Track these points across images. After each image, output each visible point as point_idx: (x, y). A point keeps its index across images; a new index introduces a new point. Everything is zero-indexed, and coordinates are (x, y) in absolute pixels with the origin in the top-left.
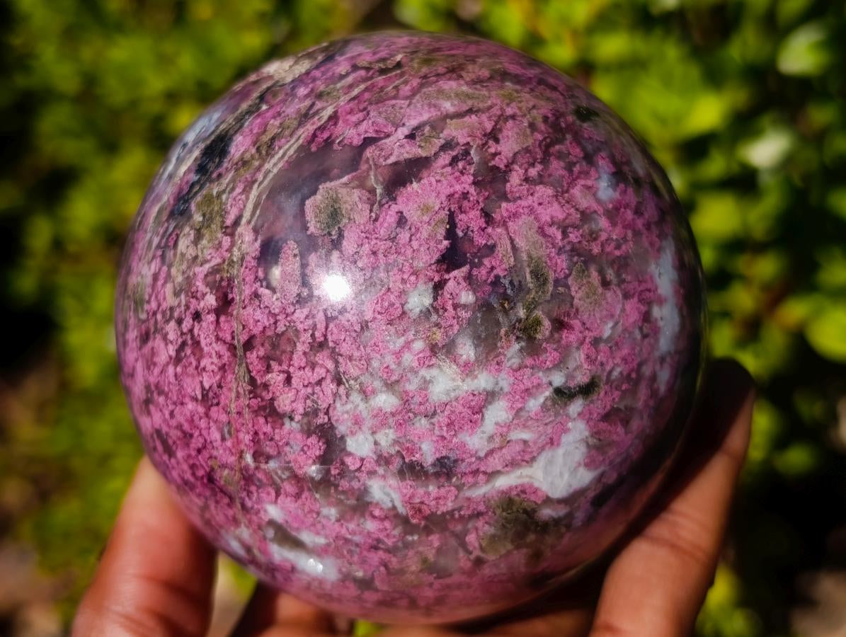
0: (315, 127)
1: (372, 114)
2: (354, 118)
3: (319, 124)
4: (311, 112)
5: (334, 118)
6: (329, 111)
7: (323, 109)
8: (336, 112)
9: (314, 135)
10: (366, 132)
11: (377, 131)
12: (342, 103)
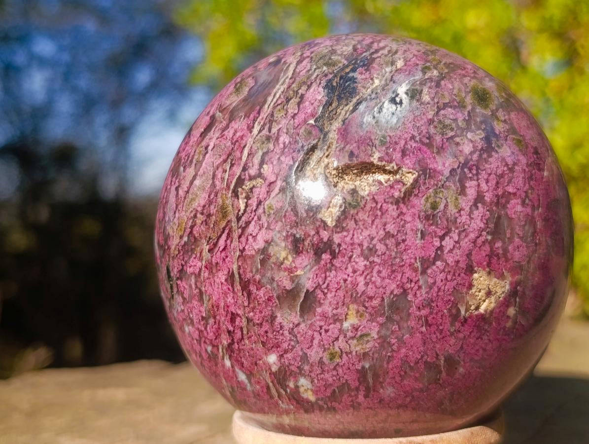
0: (260, 117)
1: (229, 143)
2: (238, 134)
3: (258, 120)
4: (268, 126)
5: (250, 129)
6: (255, 131)
7: (260, 131)
8: (251, 132)
9: (259, 113)
10: (229, 132)
11: (224, 135)
12: (250, 140)
